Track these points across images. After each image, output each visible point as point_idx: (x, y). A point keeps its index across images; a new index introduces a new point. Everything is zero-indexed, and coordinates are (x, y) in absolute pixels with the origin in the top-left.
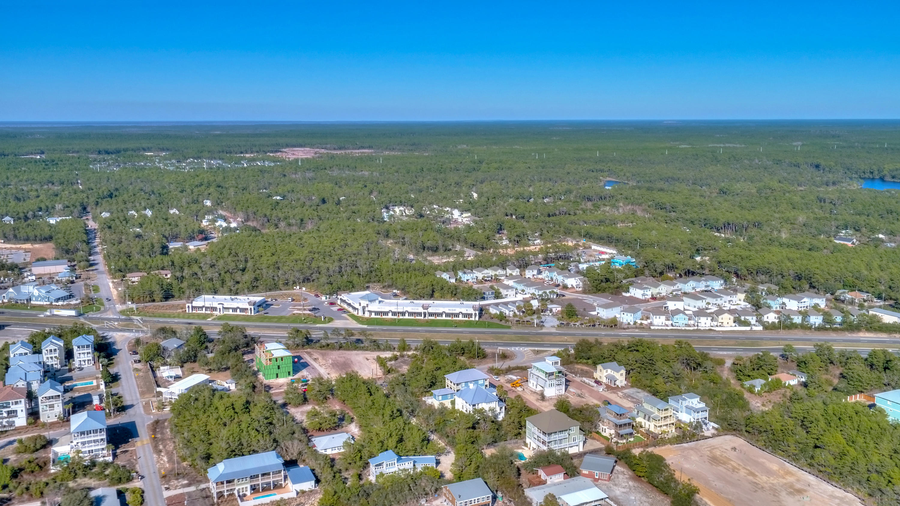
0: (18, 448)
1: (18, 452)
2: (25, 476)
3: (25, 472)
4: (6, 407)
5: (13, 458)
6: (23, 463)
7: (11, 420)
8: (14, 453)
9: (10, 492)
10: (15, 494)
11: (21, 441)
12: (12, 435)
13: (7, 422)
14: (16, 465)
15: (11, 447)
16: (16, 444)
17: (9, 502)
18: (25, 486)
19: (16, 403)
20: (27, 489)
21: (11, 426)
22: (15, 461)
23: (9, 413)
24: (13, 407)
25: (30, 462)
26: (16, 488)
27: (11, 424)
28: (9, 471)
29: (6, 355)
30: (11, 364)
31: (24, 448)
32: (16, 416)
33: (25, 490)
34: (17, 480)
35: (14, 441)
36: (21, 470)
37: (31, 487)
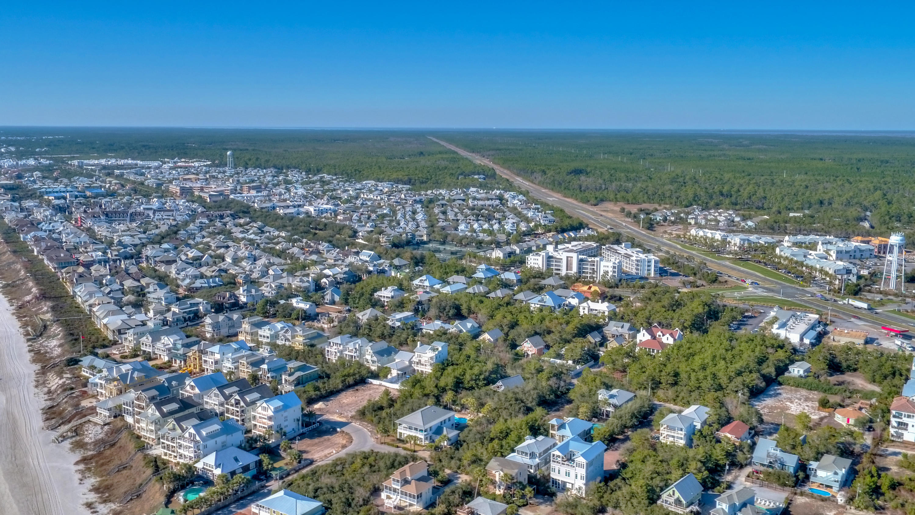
0: (901, 461)
1: (900, 465)
2: (903, 492)
3: (904, 488)
4: (898, 417)
5: (894, 469)
6: (904, 478)
7: (900, 431)
8: (897, 465)
9: (885, 501)
10: (889, 505)
11: (905, 456)
12: (898, 447)
13: (896, 432)
14: (897, 478)
15: (895, 458)
16: (900, 457)
17: (882, 511)
18: (901, 501)
19: (909, 417)
20: (903, 505)
21: (899, 437)
22: (896, 473)
23: (899, 423)
24: (905, 420)
25: (910, 479)
26: (892, 500)
27: (900, 436)
28: (888, 481)
29: (908, 366)
30: (911, 376)
31: (907, 464)
32: (906, 430)
33: (899, 506)
34: (894, 492)
35: (899, 453)
36: (900, 484)
37: (906, 505)
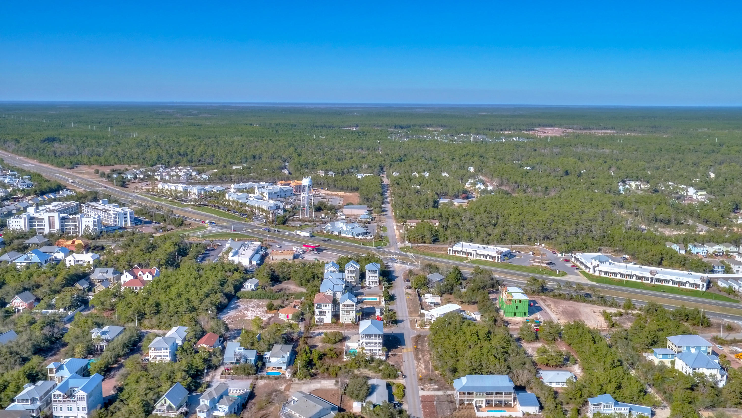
0: (324, 338)
1: (324, 341)
2: (327, 360)
3: (327, 357)
4: (319, 308)
5: (320, 345)
6: (327, 350)
7: (321, 317)
8: (321, 342)
9: (316, 369)
10: (319, 371)
11: (326, 334)
12: (321, 328)
13: (319, 319)
14: (322, 351)
15: (319, 337)
16: (323, 336)
17: (315, 377)
18: (326, 367)
19: (326, 306)
20: (327, 369)
21: (321, 322)
22: (322, 347)
23: (320, 312)
24: (323, 309)
25: (331, 350)
26: (320, 367)
27: (321, 321)
28: (317, 354)
29: (322, 271)
30: (324, 278)
31: (328, 339)
32: (325, 315)
33: (326, 370)
34: (321, 361)
35: (322, 333)
36: (324, 355)
37: (330, 368)
